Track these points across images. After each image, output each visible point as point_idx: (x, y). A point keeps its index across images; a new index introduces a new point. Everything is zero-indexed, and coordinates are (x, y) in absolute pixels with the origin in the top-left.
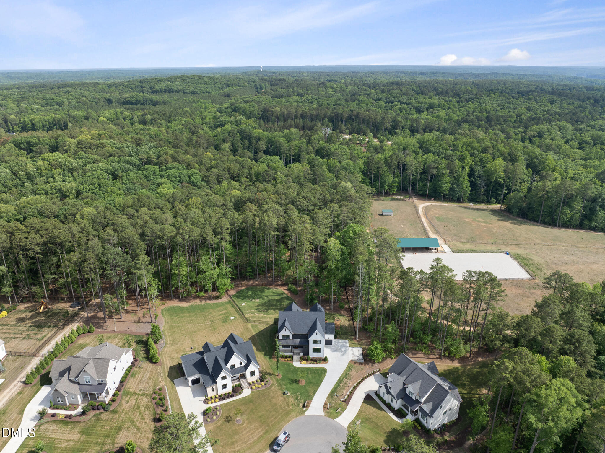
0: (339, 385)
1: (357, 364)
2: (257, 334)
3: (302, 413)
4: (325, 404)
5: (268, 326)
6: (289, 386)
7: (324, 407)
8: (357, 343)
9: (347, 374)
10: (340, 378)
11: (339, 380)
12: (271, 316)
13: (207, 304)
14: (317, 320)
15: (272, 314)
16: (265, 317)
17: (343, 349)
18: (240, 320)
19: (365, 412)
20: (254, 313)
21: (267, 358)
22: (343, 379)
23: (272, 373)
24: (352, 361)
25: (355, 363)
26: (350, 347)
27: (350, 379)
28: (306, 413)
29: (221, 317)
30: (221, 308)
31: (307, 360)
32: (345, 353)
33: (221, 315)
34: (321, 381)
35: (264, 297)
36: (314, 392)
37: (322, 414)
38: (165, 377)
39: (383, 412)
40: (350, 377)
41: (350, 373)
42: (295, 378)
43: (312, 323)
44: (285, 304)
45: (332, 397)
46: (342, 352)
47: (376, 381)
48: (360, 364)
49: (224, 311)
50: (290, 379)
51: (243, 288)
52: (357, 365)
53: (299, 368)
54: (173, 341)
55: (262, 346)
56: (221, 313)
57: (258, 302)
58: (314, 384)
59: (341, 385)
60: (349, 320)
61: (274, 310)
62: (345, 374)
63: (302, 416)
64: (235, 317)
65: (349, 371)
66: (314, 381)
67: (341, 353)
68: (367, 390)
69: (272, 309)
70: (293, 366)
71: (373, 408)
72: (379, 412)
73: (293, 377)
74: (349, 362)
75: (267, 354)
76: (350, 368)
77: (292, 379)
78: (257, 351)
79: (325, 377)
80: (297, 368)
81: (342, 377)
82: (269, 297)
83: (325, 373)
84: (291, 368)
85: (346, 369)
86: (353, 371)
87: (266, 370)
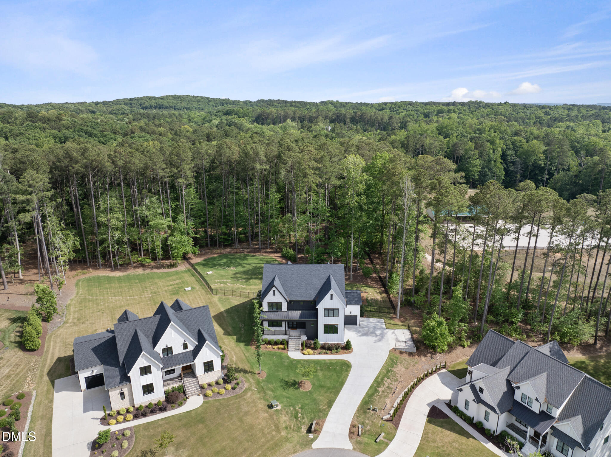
0: (376, 391)
1: (404, 354)
2: (228, 311)
3: (306, 445)
4: (353, 426)
5: (247, 300)
6: (279, 392)
7: (351, 433)
8: (400, 323)
9: (388, 371)
10: (377, 378)
11: (375, 381)
12: (252, 287)
13: (153, 273)
14: (331, 277)
15: (255, 285)
16: (243, 288)
17: (378, 332)
18: (201, 292)
19: (434, 442)
20: (225, 283)
21: (242, 345)
22: (382, 380)
23: (248, 369)
24: (395, 349)
25: (401, 353)
26: (388, 329)
27: (396, 380)
28: (315, 445)
29: (170, 288)
30: (174, 277)
31: (314, 348)
32: (382, 338)
33: (171, 285)
34: (342, 384)
35: (245, 265)
36: (330, 404)
37: (348, 446)
38: (41, 376)
39: (471, 439)
40: (394, 375)
41: (395, 370)
42: (292, 378)
43: (322, 283)
45: (365, 412)
46: (376, 336)
47: (443, 383)
48: (411, 354)
49: (178, 281)
50: (282, 381)
52: (405, 356)
53: (299, 361)
54: (79, 320)
55: (233, 328)
56: (171, 283)
57: (233, 271)
58: (329, 388)
59: (380, 389)
60: (381, 293)
62: (385, 371)
63: (307, 451)
64: (193, 288)
65: (392, 366)
66: (328, 384)
67: (374, 338)
68: (431, 399)
70: (288, 357)
71: (448, 432)
72: (463, 439)
73: (288, 376)
74: (390, 351)
75: (242, 339)
76: (393, 361)
77: (287, 380)
78: (225, 334)
79: (347, 375)
80: (296, 360)
81: (381, 376)
82: (254, 265)
83: (348, 370)
84: (285, 362)
85: (386, 363)
86: (399, 366)
87: (235, 364)
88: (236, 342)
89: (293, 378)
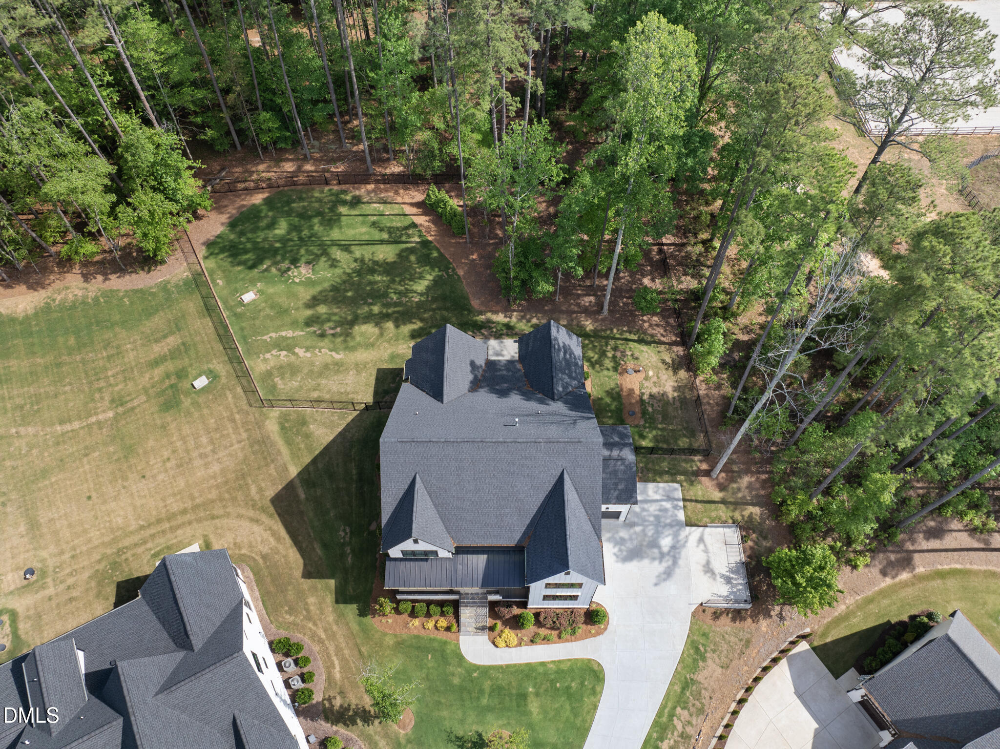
1: (723, 619)
2: (305, 474)
5: (351, 415)
8: (717, 495)
9: (686, 686)
10: (660, 714)
11: (656, 723)
12: (362, 355)
13: (109, 295)
14: (566, 476)
15: (370, 346)
16: (338, 366)
17: (666, 542)
18: (235, 396)
20: (291, 346)
21: (351, 610)
22: (671, 715)
23: (369, 705)
24: (702, 608)
25: (717, 615)
26: (689, 523)
27: (701, 711)
29: (159, 372)
30: (158, 321)
31: (516, 623)
32: (675, 563)
33: (156, 363)
35: (337, 254)
40: (698, 696)
41: (700, 677)
42: (472, 726)
43: (541, 497)
44: (421, 286)
46: (662, 556)
47: (799, 695)
48: (737, 615)
49: (173, 341)
51: (258, 199)
52: (725, 624)
53: (485, 671)
55: (325, 546)
56: (158, 349)
57: (309, 283)
60: (675, 367)
61: (379, 319)
62: (677, 688)
64: (213, 375)
65: (694, 668)
66: (552, 735)
67: (658, 567)
69: (369, 318)
70: (461, 658)
73: (462, 721)
74: (694, 615)
75: (350, 590)
76: (697, 650)
77: (461, 733)
78: (308, 574)
79: (596, 707)
80: (477, 668)
81: (670, 705)
82: (358, 252)
83: (598, 689)
84: (453, 675)
85: (682, 660)
86: (710, 662)
87: (341, 693)
88: (337, 602)
89: (474, 728)
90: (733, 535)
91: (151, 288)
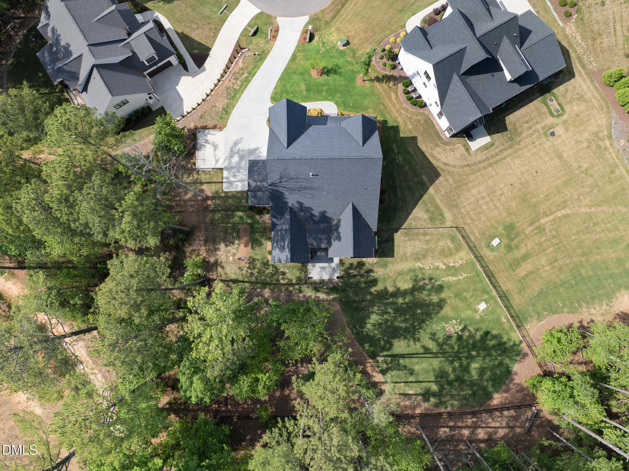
0: (249, 73)
1: (211, 126)
2: (425, 189)
3: (314, 19)
4: (275, 37)
5: (405, 225)
6: (341, 61)
7: (277, 31)
8: (205, 187)
9: (234, 97)
10: (247, 86)
11: (249, 82)
12: (404, 266)
13: (573, 310)
15: (400, 274)
16: (417, 257)
17: (236, 159)
18: (474, 235)
19: (211, 29)
20: (448, 269)
21: (391, 123)
22: (242, 85)
23: (377, 84)
24: (221, 129)
25: (214, 127)
26: (221, 169)
27: (228, 88)
28: (306, 19)
29: (523, 250)
32: (232, 149)
34: (281, 79)
35: (431, 345)
36: (294, 58)
37: (281, 21)
38: (571, 46)
39: (180, 32)
40: (228, 94)
41: (226, 101)
42: (331, 79)
44: (374, 318)
45: (263, 52)
46: (238, 153)
47: (181, 100)
48: (204, 128)
50: (340, 74)
52: (210, 124)
53: (325, 99)
54: (599, 147)
55: (408, 152)
56: (528, 266)
57: (446, 319)
58: (294, 73)
59: (246, 75)
61: (398, 293)
62: (237, 96)
63: (313, 12)
65: (228, 105)
66: (296, 77)
67: (240, 146)
69: (404, 293)
70: (337, 104)
71: (197, 38)
72: (187, 31)
73: (335, 80)
74: (226, 126)
75: (392, 132)
76: (226, 112)
77: (336, 76)
78: (415, 139)
79: (275, 88)
80: (329, 100)
81: (242, 89)
83: (274, 94)
84: (340, 97)
85: (234, 107)
86: (221, 107)
87: (390, 88)
88: (398, 127)
89: (329, 78)
90: (200, 164)
91: (548, 315)
